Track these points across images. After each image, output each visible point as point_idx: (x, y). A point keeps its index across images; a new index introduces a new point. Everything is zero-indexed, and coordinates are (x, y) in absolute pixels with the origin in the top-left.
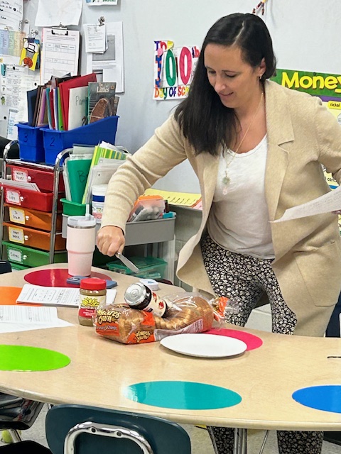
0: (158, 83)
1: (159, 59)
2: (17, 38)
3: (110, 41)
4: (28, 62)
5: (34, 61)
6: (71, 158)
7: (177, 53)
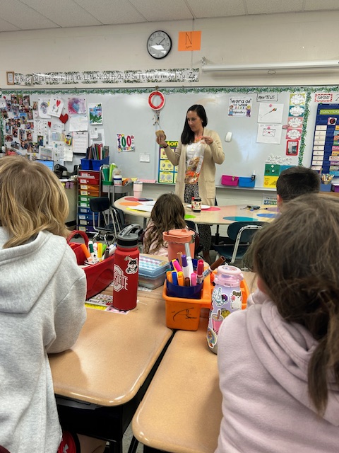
0: (119, 147)
1: (119, 140)
2: (61, 136)
3: (100, 135)
4: (67, 143)
5: (70, 142)
6: (104, 168)
7: (126, 138)
